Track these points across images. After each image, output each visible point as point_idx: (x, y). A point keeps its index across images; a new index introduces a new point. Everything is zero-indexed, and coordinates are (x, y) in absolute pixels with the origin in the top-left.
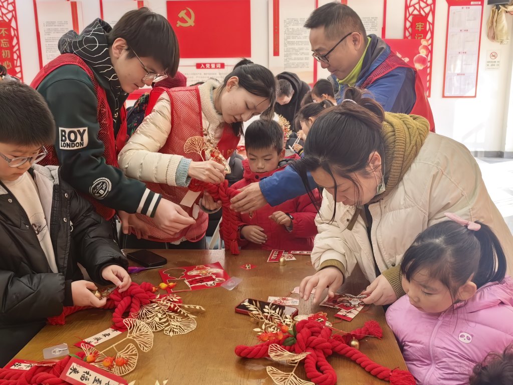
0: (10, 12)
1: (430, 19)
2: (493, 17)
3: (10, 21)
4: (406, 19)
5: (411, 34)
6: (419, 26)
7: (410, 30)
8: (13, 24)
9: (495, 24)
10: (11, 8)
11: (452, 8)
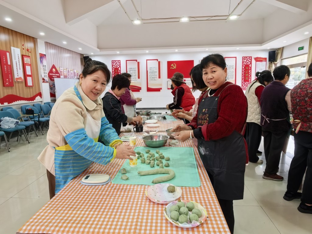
0: (118, 65)
1: (250, 66)
2: (270, 65)
3: (118, 68)
4: (243, 66)
5: (244, 70)
6: (247, 68)
7: (244, 69)
8: (119, 69)
9: (270, 67)
10: (119, 64)
11: (257, 62)
